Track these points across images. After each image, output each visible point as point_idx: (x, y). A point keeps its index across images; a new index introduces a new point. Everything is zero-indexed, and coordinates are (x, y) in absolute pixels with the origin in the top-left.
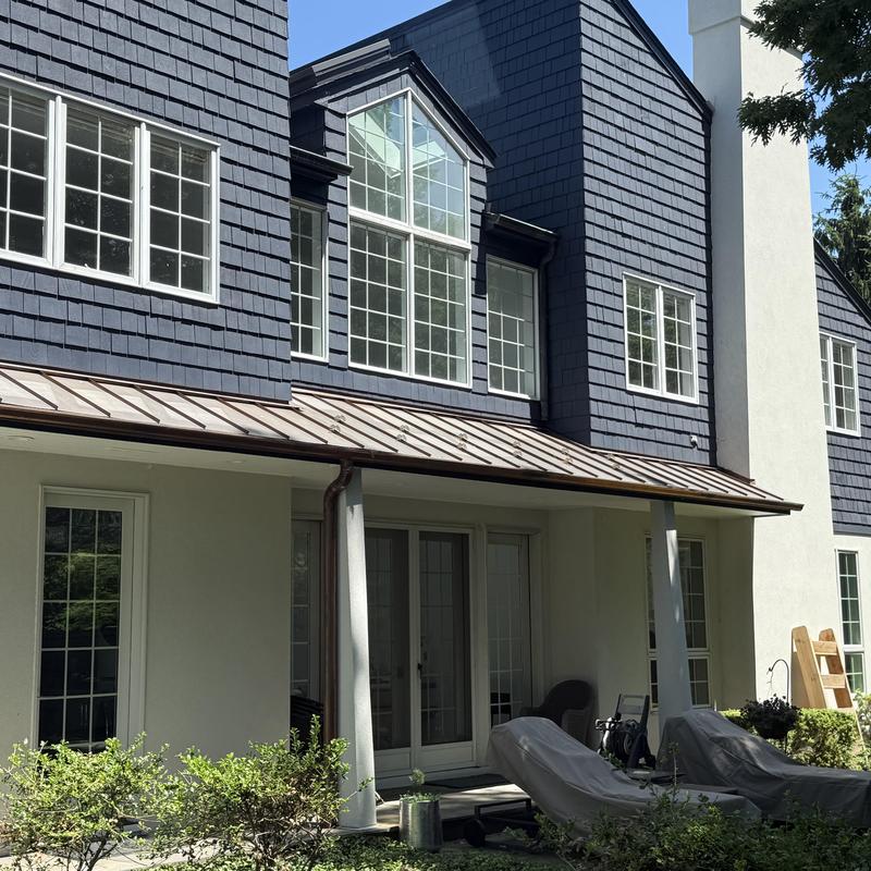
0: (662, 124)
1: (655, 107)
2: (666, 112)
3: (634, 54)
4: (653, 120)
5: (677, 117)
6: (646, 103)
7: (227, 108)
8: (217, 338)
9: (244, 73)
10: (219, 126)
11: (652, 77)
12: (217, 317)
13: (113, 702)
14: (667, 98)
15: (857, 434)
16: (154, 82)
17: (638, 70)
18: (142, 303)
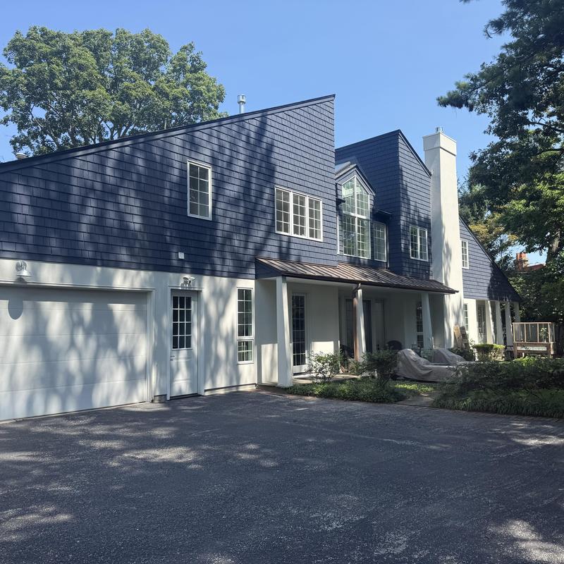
0: (418, 180)
1: (417, 175)
2: (419, 176)
3: (411, 160)
4: (416, 179)
5: (423, 177)
6: (415, 174)
7: (323, 189)
8: (322, 251)
9: (326, 179)
10: (321, 194)
11: (416, 166)
12: (322, 245)
13: (304, 343)
14: (420, 172)
15: (468, 268)
16: (310, 185)
17: (413, 165)
18: (308, 243)
